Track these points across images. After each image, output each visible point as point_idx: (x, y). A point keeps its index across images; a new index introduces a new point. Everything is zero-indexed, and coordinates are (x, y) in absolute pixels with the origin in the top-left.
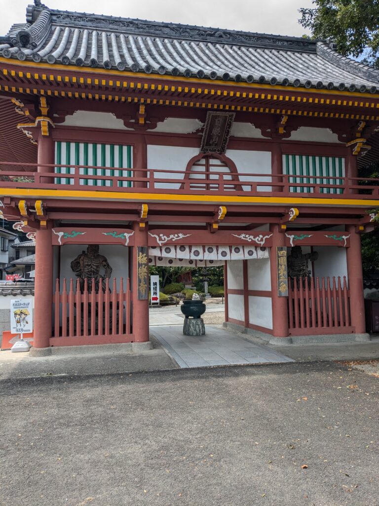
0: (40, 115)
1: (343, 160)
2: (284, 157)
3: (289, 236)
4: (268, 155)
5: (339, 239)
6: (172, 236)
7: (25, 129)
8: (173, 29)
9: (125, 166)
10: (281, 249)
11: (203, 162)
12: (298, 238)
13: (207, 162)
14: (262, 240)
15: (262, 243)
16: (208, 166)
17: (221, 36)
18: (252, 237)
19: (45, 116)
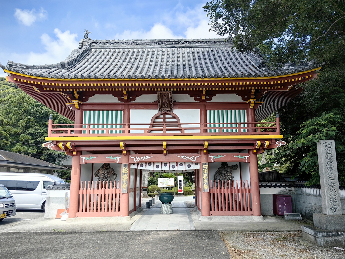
0: (75, 99)
1: (246, 111)
2: (208, 112)
3: (211, 156)
4: (198, 111)
5: (242, 158)
6: (142, 158)
7: (70, 105)
8: (156, 43)
9: (118, 122)
10: (205, 164)
11: (162, 116)
12: (216, 157)
13: (164, 117)
14: (194, 159)
15: (194, 160)
16: (164, 118)
17: (183, 43)
18: (188, 157)
19: (77, 99)
